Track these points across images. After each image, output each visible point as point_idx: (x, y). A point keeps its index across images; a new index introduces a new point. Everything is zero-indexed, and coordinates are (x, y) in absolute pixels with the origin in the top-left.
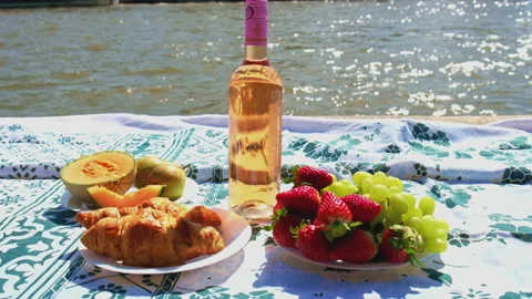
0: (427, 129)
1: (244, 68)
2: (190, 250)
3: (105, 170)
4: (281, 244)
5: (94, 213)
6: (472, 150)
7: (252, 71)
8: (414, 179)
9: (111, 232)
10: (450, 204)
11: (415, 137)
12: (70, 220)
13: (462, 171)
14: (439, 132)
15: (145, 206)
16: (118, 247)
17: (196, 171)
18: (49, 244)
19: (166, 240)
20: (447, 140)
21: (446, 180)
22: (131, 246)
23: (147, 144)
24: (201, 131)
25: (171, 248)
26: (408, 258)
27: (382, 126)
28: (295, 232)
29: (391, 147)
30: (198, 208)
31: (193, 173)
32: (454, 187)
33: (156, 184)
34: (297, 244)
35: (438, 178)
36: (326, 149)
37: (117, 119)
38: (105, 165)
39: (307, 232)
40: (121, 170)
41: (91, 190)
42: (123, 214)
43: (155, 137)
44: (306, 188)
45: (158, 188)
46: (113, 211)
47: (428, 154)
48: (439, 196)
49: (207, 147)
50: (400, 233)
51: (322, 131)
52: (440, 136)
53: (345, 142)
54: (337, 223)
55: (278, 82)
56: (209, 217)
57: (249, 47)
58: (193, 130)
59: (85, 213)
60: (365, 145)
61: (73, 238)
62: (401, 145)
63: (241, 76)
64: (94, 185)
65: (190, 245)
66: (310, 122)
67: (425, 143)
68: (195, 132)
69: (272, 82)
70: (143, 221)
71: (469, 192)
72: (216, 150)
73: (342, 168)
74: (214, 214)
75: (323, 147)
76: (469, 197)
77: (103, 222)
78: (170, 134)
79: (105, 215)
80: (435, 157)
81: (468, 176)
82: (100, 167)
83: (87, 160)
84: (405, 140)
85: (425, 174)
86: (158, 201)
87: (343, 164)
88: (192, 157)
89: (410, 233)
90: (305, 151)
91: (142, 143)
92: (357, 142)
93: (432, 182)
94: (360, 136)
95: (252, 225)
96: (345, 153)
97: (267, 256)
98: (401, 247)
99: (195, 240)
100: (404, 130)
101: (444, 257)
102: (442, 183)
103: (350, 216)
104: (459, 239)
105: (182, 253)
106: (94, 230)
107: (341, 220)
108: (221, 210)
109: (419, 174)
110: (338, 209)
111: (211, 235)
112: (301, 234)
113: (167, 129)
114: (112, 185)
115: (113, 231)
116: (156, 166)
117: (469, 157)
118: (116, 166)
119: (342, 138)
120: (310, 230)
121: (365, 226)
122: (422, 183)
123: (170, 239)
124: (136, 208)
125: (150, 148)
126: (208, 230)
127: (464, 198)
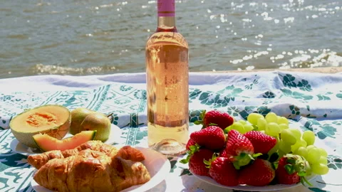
0: (293, 78)
1: (159, 34)
2: (124, 182)
3: (46, 121)
4: (197, 173)
5: (42, 156)
6: (330, 93)
7: (166, 36)
8: (289, 118)
9: (58, 170)
10: (322, 136)
11: (285, 84)
12: (19, 162)
13: (327, 110)
14: (303, 80)
15: (84, 148)
16: (65, 182)
17: (117, 118)
18: (5, 183)
19: (104, 175)
20: (310, 86)
21: (314, 117)
22: (76, 182)
23: (73, 99)
24: (116, 86)
25: (109, 181)
26: (300, 180)
27: (259, 78)
28: (208, 163)
29: (267, 93)
30: (126, 148)
31: (115, 120)
32: (322, 123)
33: (88, 130)
34: (211, 174)
35: (308, 116)
36: (217, 97)
37: (47, 80)
38: (45, 116)
39: (218, 163)
40: (59, 120)
41: (36, 137)
42: (66, 156)
43: (79, 93)
44: (213, 128)
45: (90, 133)
46: (57, 153)
47: (297, 98)
48: (311, 129)
49: (123, 99)
50: (293, 160)
51: (212, 83)
52: (304, 84)
53: (230, 92)
54: (243, 155)
55: (185, 45)
56: (135, 154)
57: (161, 17)
58: (109, 86)
59: (34, 155)
60: (246, 92)
61: (24, 176)
62: (275, 91)
63: (157, 40)
64: (38, 133)
65: (124, 178)
66: (202, 77)
67: (293, 89)
68: (110, 88)
69: (181, 45)
70: (85, 160)
71: (335, 126)
72: (130, 101)
73: (233, 111)
74: (139, 152)
75: (214, 96)
76: (335, 130)
77: (51, 162)
78: (90, 90)
79: (51, 157)
80: (303, 99)
81: (332, 114)
82: (41, 118)
83: (30, 113)
84: (277, 87)
85: (298, 113)
86: (94, 143)
87: (234, 108)
88: (111, 107)
89: (300, 160)
90: (200, 99)
91: (69, 98)
92: (240, 90)
93: (305, 120)
94: (242, 85)
95: (170, 159)
96: (233, 99)
97: (184, 184)
98: (294, 171)
99: (127, 174)
100: (276, 80)
101: (324, 178)
102: (312, 119)
103: (253, 149)
104: (334, 163)
105: (117, 185)
106: (44, 169)
107: (245, 152)
108: (142, 148)
109: (294, 113)
110: (243, 143)
111: (140, 169)
112: (213, 165)
113: (87, 86)
114: (53, 133)
115: (60, 170)
116: (87, 115)
117: (328, 99)
118: (54, 117)
119: (228, 88)
120: (220, 161)
121: (264, 157)
122: (296, 120)
123: (108, 173)
124: (76, 150)
125: (76, 101)
126: (137, 165)
127: (332, 131)
